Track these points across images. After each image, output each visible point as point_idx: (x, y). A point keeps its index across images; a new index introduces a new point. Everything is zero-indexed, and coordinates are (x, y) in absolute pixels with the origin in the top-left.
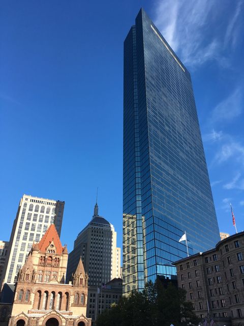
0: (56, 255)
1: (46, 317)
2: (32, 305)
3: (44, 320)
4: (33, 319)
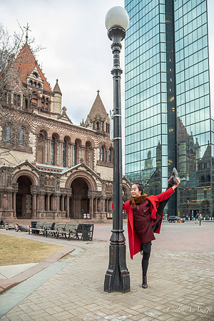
0: (44, 92)
1: (71, 175)
2: (34, 154)
3: (68, 180)
4: (47, 176)
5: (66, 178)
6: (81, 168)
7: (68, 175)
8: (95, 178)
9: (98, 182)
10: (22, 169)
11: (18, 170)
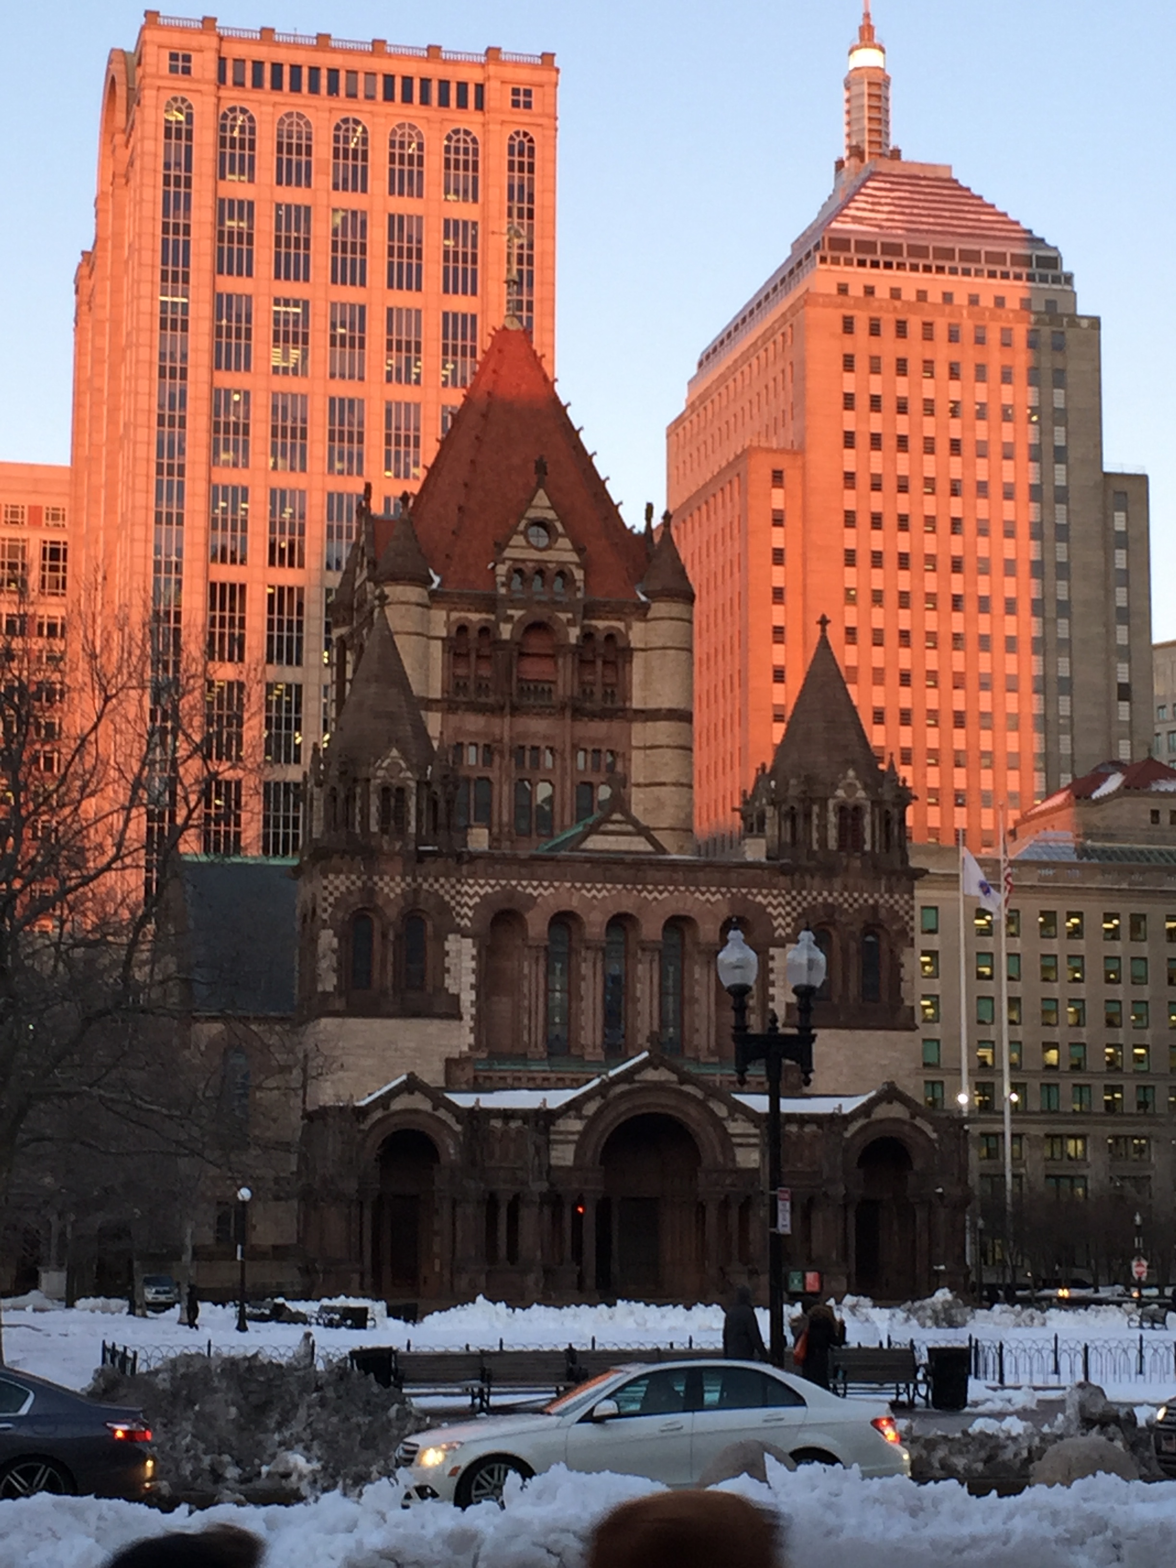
0: (590, 610)
1: (599, 1112)
2: (468, 1022)
3: (583, 1134)
4: (497, 1123)
5: (577, 1125)
6: (651, 1075)
7: (590, 1108)
8: (722, 1111)
9: (736, 1127)
10: (397, 1105)
11: (378, 1114)
